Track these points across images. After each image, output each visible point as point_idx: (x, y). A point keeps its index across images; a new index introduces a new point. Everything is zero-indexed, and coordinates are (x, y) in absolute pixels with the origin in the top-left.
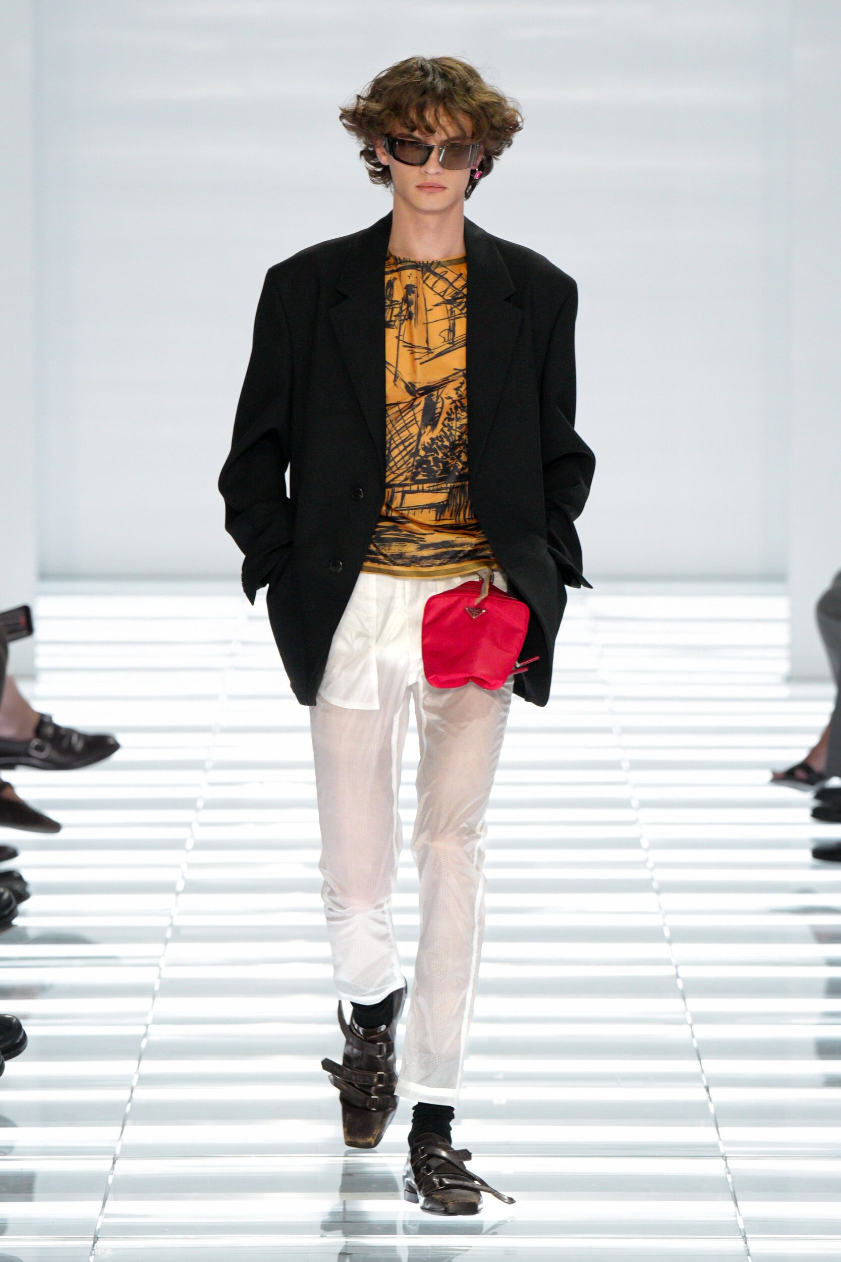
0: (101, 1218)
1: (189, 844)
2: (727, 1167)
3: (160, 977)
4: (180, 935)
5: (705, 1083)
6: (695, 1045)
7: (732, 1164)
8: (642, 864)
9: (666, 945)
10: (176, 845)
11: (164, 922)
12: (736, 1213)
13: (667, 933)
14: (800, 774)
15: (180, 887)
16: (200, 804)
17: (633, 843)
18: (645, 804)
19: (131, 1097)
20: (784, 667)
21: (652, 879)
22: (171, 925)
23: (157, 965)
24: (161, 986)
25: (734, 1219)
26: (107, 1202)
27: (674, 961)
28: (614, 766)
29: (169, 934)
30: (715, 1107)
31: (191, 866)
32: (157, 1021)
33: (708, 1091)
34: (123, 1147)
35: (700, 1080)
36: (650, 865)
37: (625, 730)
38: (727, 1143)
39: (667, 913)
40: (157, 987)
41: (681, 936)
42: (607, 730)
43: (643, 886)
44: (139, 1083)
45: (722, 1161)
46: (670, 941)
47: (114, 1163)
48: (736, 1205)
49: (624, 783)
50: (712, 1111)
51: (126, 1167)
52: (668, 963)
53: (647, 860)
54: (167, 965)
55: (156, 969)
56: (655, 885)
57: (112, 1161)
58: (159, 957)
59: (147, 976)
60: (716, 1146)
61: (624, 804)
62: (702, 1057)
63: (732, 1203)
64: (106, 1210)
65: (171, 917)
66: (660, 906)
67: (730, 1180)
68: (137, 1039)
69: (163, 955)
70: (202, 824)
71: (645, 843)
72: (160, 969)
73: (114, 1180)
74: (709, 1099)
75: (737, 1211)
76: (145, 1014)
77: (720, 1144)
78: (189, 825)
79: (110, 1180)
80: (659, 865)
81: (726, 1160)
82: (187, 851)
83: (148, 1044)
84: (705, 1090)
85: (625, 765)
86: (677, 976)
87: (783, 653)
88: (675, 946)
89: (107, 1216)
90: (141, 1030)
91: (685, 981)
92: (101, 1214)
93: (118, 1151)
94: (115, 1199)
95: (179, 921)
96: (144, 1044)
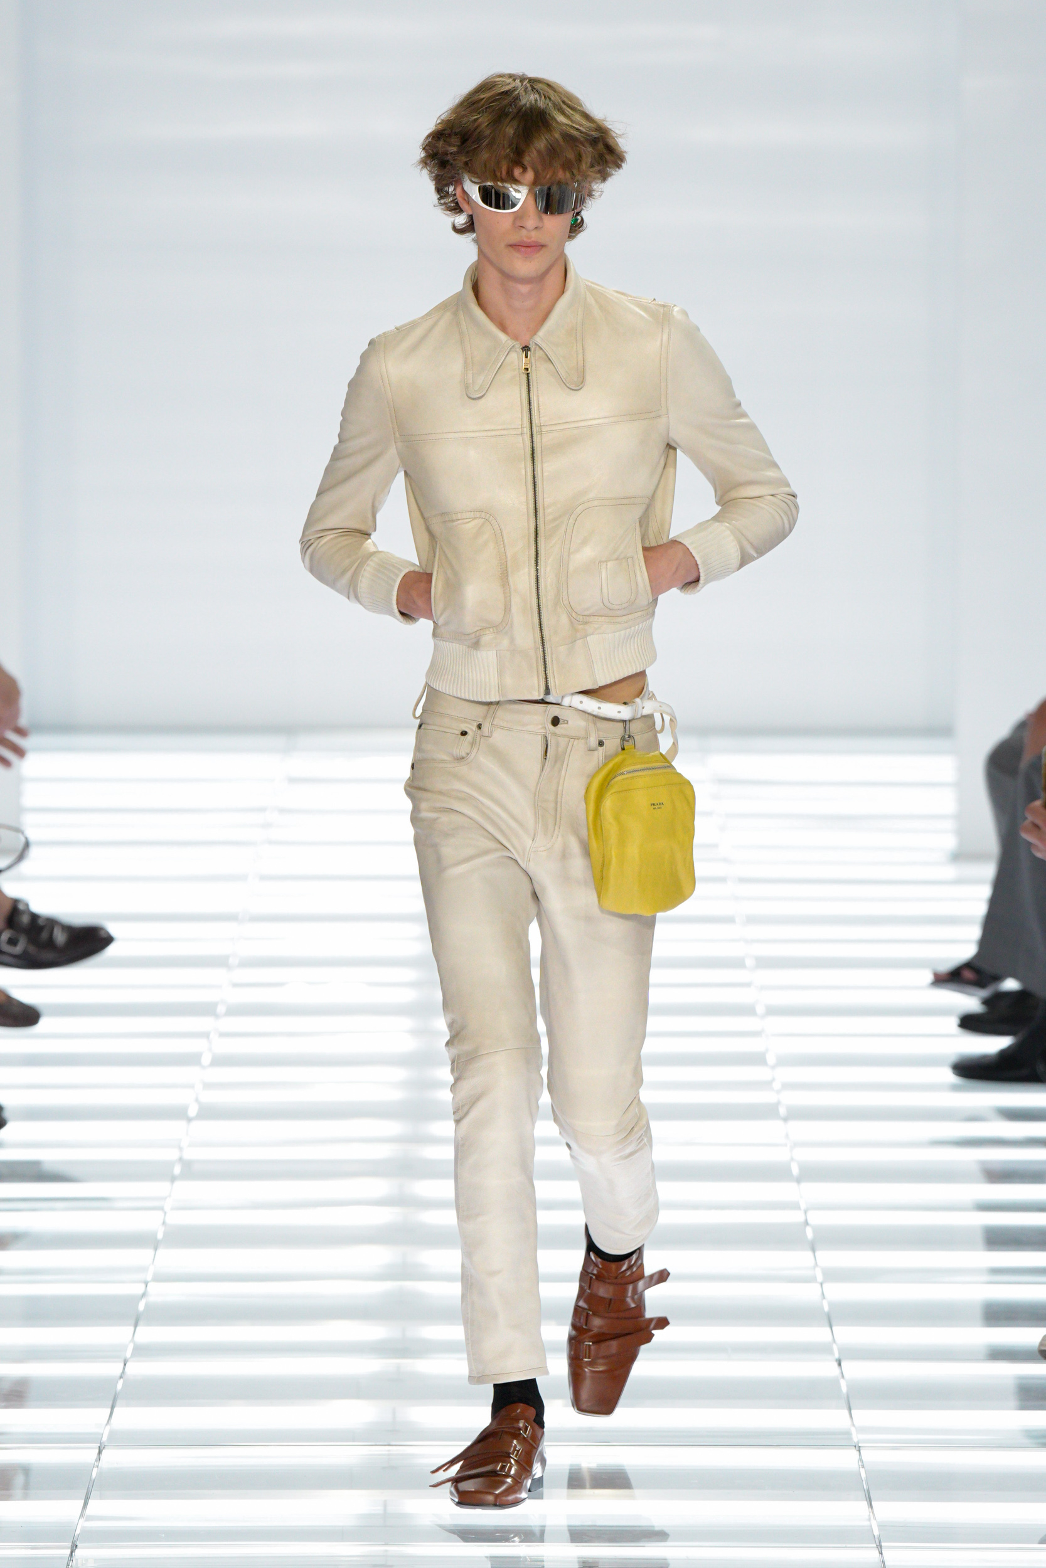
0: (81, 1521)
1: (206, 1059)
2: (861, 1459)
3: (164, 1223)
4: (191, 1171)
5: (837, 1356)
6: (826, 1308)
7: (868, 1455)
8: (766, 1085)
9: (794, 1185)
10: (191, 1060)
11: (172, 1155)
12: (869, 1515)
13: (795, 1170)
14: (968, 974)
15: (193, 1111)
16: (221, 1009)
17: (757, 1059)
18: (773, 1011)
19: (123, 1372)
20: (950, 842)
21: (779, 1103)
22: (181, 1159)
23: (161, 1209)
24: (165, 1234)
25: (867, 1523)
26: (91, 1502)
27: (803, 1206)
28: (737, 963)
29: (177, 1170)
30: (847, 1386)
31: (208, 1086)
32: (159, 1278)
33: (840, 1365)
34: (112, 1434)
35: (831, 1352)
36: (777, 1085)
37: (751, 920)
38: (862, 1430)
39: (796, 1145)
40: (160, 1236)
41: (812, 1173)
42: (729, 920)
43: (767, 1112)
44: (133, 1355)
45: (854, 1453)
46: (798, 1180)
47: (100, 1452)
48: (871, 1505)
49: (748, 985)
50: (844, 1389)
51: (114, 1458)
52: (795, 1206)
53: (774, 1080)
54: (173, 1209)
55: (160, 1214)
56: (782, 1111)
57: (97, 1451)
58: (165, 1198)
59: (149, 1222)
60: (848, 1433)
61: (747, 1010)
62: (833, 1323)
63: (865, 1504)
64: (90, 1510)
65: (181, 1149)
66: (787, 1136)
67: (863, 1475)
68: (135, 1299)
69: (170, 1196)
70: (223, 1035)
71: (771, 1059)
72: (165, 1213)
73: (99, 1474)
74: (841, 1375)
75: (871, 1514)
76: (143, 1269)
77: (853, 1430)
78: (206, 1035)
79: (94, 1475)
80: (787, 1086)
81: (859, 1451)
82: (203, 1067)
83: (147, 1306)
84: (836, 1364)
85: (749, 962)
86: (806, 1223)
87: (949, 825)
88: (804, 1185)
89: (89, 1519)
90: (139, 1289)
91: (817, 1230)
92: (82, 1515)
93: (105, 1439)
94: (101, 1498)
95: (190, 1154)
96: (141, 1306)
